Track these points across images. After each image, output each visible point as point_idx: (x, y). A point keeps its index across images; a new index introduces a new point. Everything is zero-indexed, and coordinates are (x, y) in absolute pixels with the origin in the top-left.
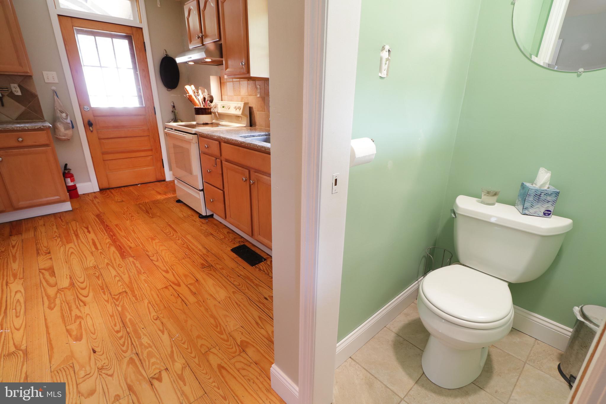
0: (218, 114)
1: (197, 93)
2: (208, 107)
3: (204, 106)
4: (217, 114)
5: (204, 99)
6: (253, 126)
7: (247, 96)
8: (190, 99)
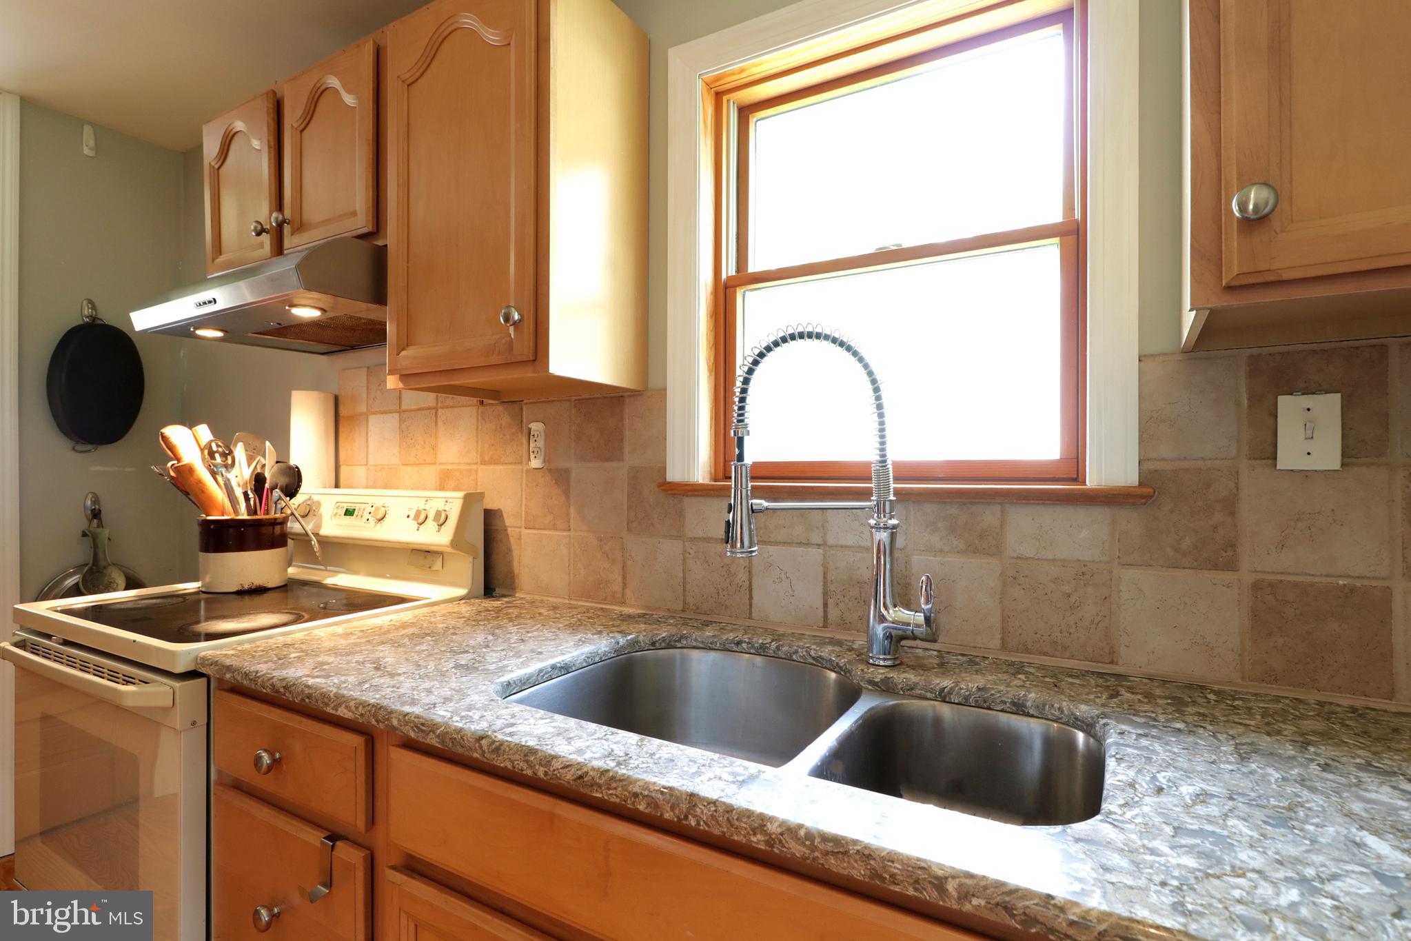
0: (319, 542)
1: (224, 455)
2: (272, 515)
3: (255, 513)
4: (314, 542)
5: (259, 480)
6: (498, 591)
7: (474, 467)
8: (184, 483)
